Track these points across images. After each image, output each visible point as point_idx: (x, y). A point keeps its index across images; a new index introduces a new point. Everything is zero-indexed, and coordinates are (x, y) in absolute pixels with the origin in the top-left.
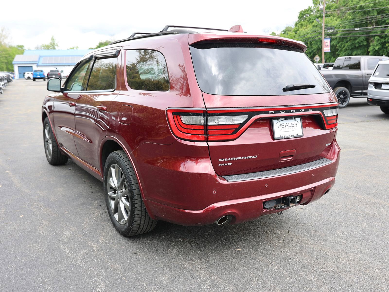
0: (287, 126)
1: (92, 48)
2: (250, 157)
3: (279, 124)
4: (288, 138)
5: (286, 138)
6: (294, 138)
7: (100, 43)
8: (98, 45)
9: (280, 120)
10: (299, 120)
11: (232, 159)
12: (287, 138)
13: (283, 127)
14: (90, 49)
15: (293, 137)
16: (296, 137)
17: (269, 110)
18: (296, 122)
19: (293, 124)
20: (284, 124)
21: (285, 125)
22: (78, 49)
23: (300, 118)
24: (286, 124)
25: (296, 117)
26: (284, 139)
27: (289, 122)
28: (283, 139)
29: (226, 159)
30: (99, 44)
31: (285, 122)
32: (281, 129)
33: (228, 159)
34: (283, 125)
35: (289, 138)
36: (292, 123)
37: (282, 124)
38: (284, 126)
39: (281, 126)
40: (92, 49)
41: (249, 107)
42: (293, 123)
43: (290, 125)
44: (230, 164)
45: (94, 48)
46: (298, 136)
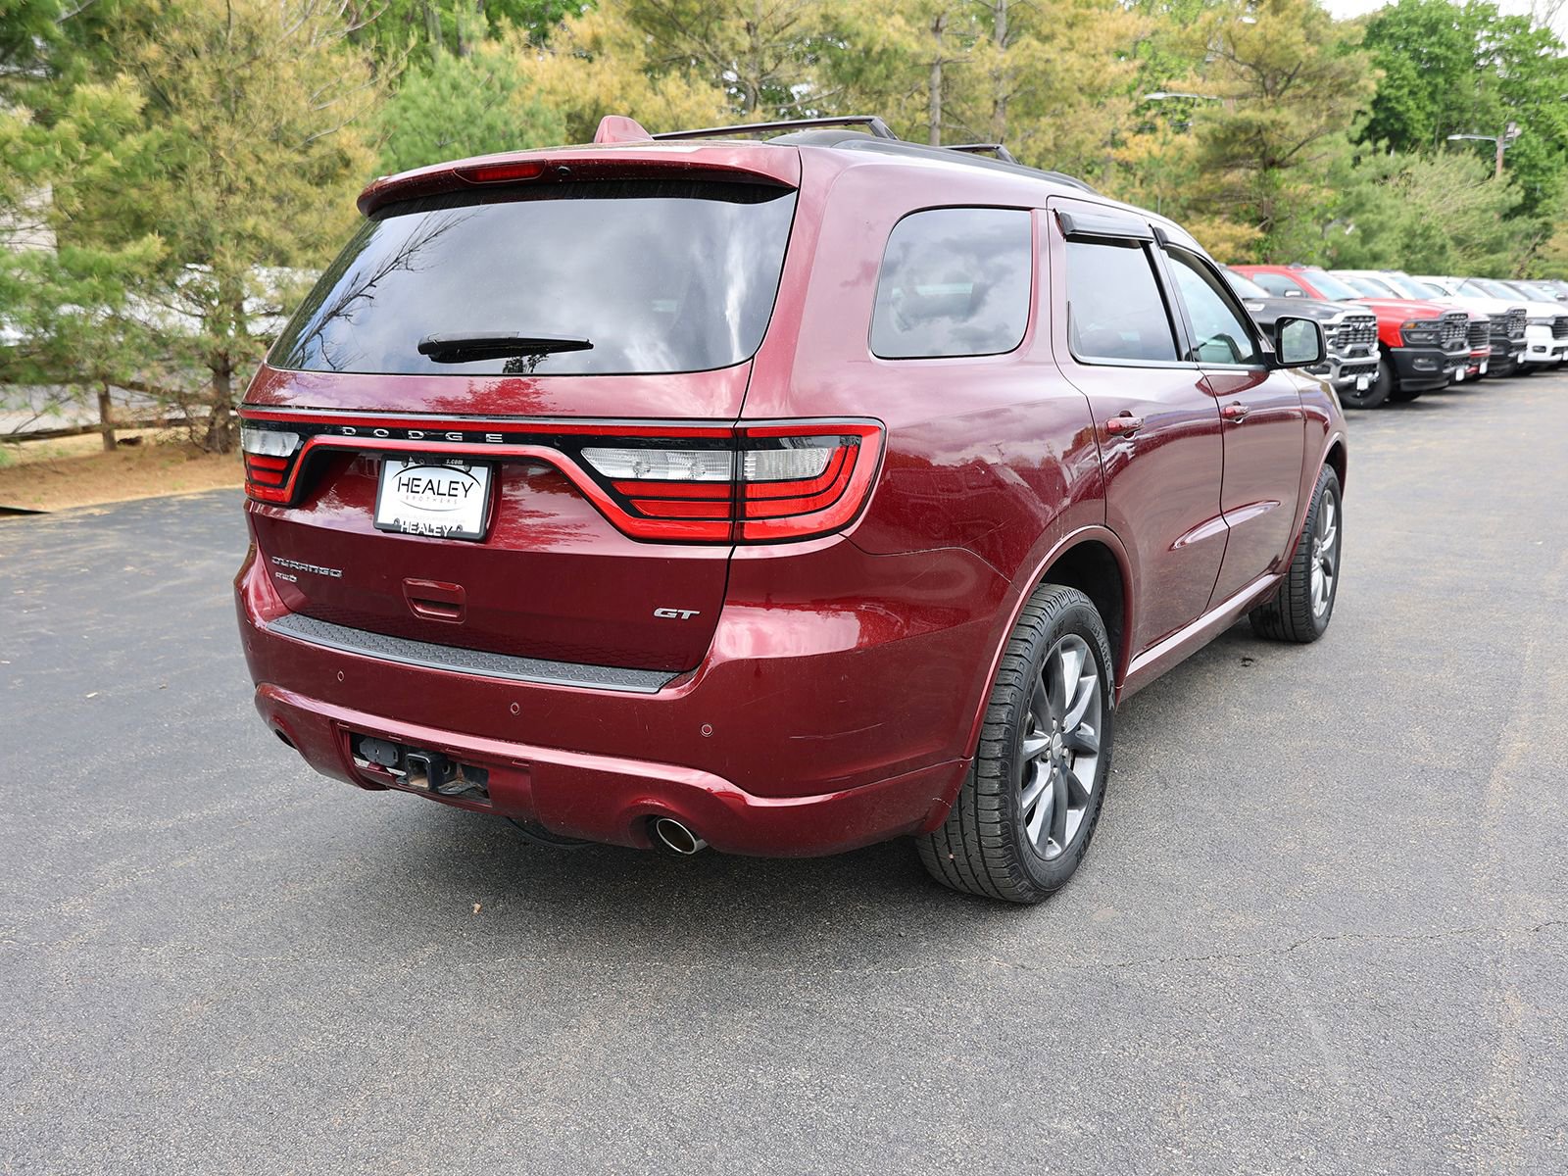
0: (432, 489)
3: (406, 477)
5: (411, 532)
6: (442, 537)
9: (410, 465)
10: (481, 473)
12: (415, 532)
13: (415, 489)
15: (435, 535)
16: (448, 537)
18: (468, 481)
19: (453, 485)
21: (423, 484)
23: (487, 468)
25: (472, 460)
26: (405, 533)
27: (442, 477)
28: (399, 532)
31: (426, 474)
34: (416, 482)
35: (421, 534)
38: (421, 489)
43: (444, 489)
46: (457, 535)
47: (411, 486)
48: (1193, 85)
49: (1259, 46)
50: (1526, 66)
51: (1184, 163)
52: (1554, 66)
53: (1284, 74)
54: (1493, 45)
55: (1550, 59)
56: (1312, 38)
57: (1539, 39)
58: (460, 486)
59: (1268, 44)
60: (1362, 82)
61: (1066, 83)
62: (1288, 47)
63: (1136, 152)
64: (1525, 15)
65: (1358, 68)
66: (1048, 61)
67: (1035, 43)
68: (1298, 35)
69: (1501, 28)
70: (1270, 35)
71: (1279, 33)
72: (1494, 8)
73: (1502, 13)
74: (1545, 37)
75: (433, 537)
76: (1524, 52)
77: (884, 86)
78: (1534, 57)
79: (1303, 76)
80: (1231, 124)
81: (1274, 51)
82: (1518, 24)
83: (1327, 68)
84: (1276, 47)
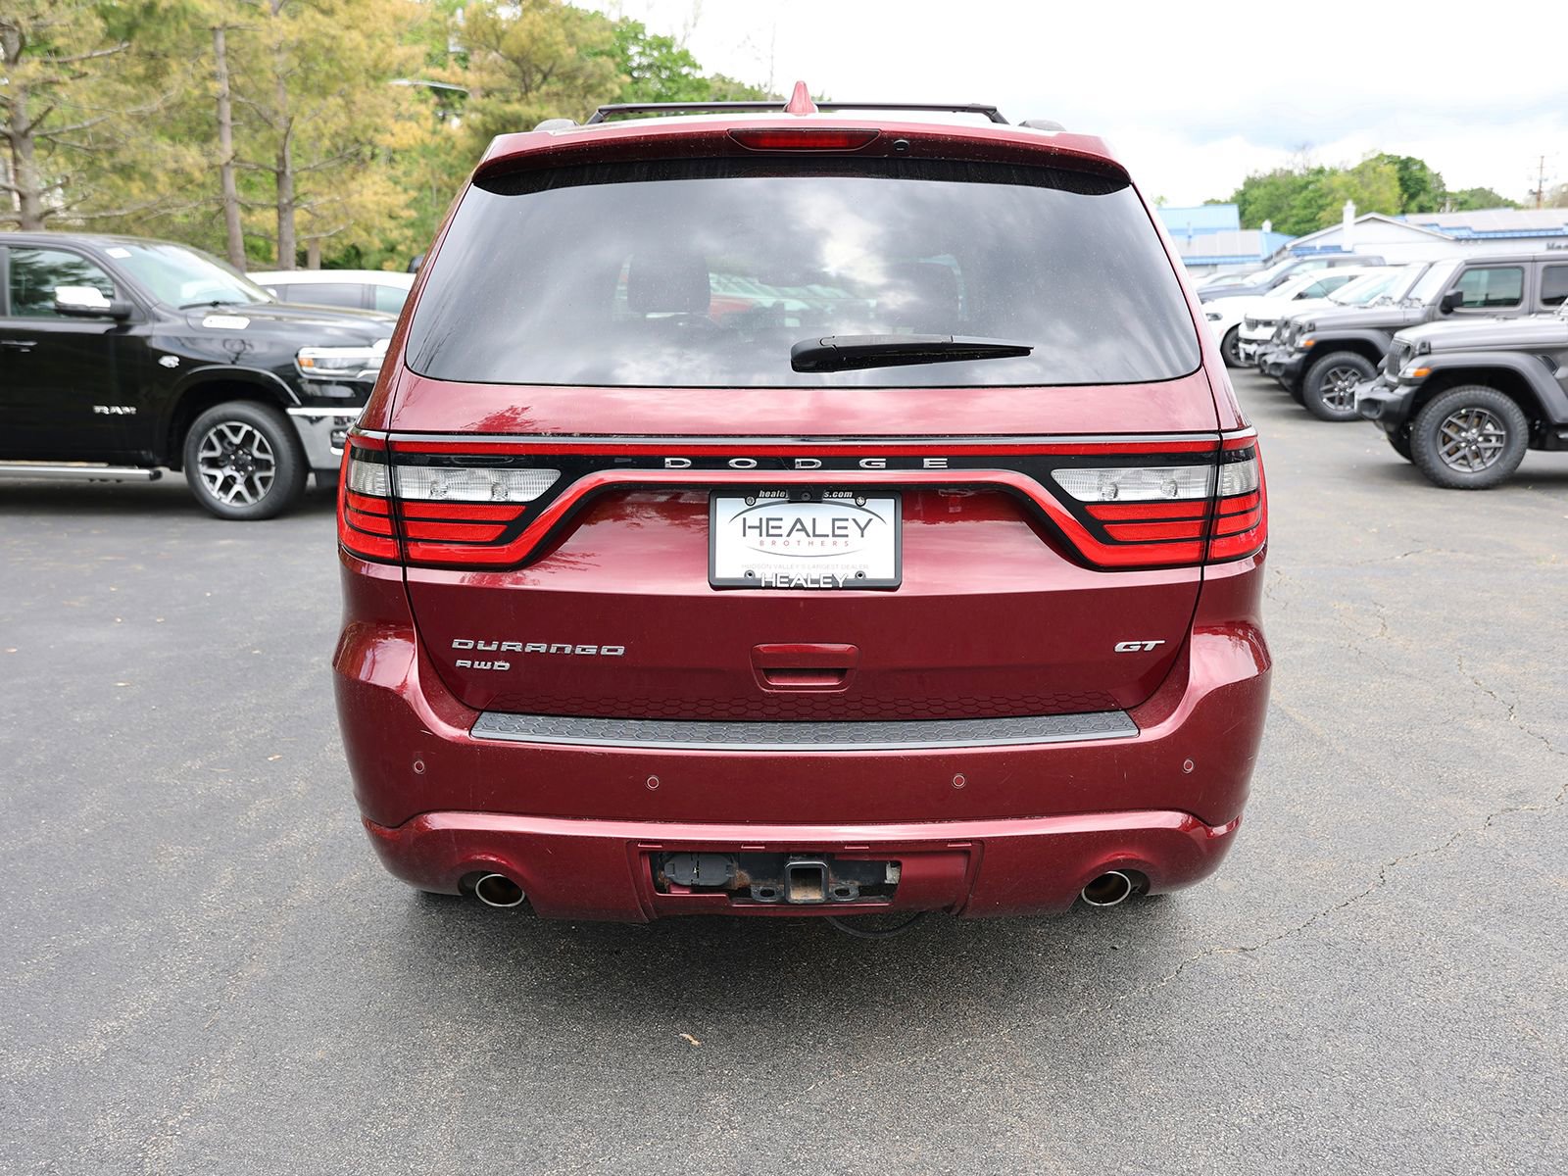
0: (804, 529)
1: (1216, 199)
2: (592, 650)
3: (753, 517)
4: (795, 588)
5: (779, 585)
6: (835, 588)
7: (1248, 178)
8: (1242, 188)
9: (759, 501)
10: (886, 508)
11: (505, 646)
12: (787, 585)
13: (773, 531)
14: (1207, 203)
15: (822, 586)
16: (844, 588)
17: (663, 454)
18: (862, 516)
19: (838, 524)
20: (781, 519)
21: (787, 525)
22: (1164, 205)
23: (893, 500)
24: (799, 521)
26: (769, 587)
28: (760, 588)
29: (481, 646)
30: (1245, 184)
31: (806, 512)
32: (762, 543)
33: (488, 643)
34: (773, 523)
35: (801, 588)
36: (834, 520)
37: (768, 520)
38: (785, 531)
39: (760, 527)
40: (1218, 203)
41: (564, 435)
42: (847, 520)
43: (824, 529)
44: (504, 664)
45: (1223, 200)
46: (860, 583)
47: (766, 529)
48: (454, 73)
49: (526, 42)
50: (673, 81)
51: (455, 153)
52: (695, 84)
53: (540, 71)
54: (645, 61)
55: (691, 78)
56: (571, 38)
57: (682, 59)
58: (850, 524)
59: (534, 40)
60: (609, 86)
61: (353, 64)
62: (551, 46)
63: (401, 139)
64: (669, 36)
65: (605, 72)
66: (333, 38)
67: (319, 16)
68: (560, 35)
69: (650, 45)
70: (536, 31)
71: (545, 31)
72: (642, 27)
73: (649, 33)
74: (685, 58)
75: (820, 589)
76: (670, 69)
77: (156, 48)
78: (680, 75)
79: (557, 76)
80: (501, 117)
81: (539, 49)
82: (663, 44)
83: (579, 69)
84: (541, 45)
